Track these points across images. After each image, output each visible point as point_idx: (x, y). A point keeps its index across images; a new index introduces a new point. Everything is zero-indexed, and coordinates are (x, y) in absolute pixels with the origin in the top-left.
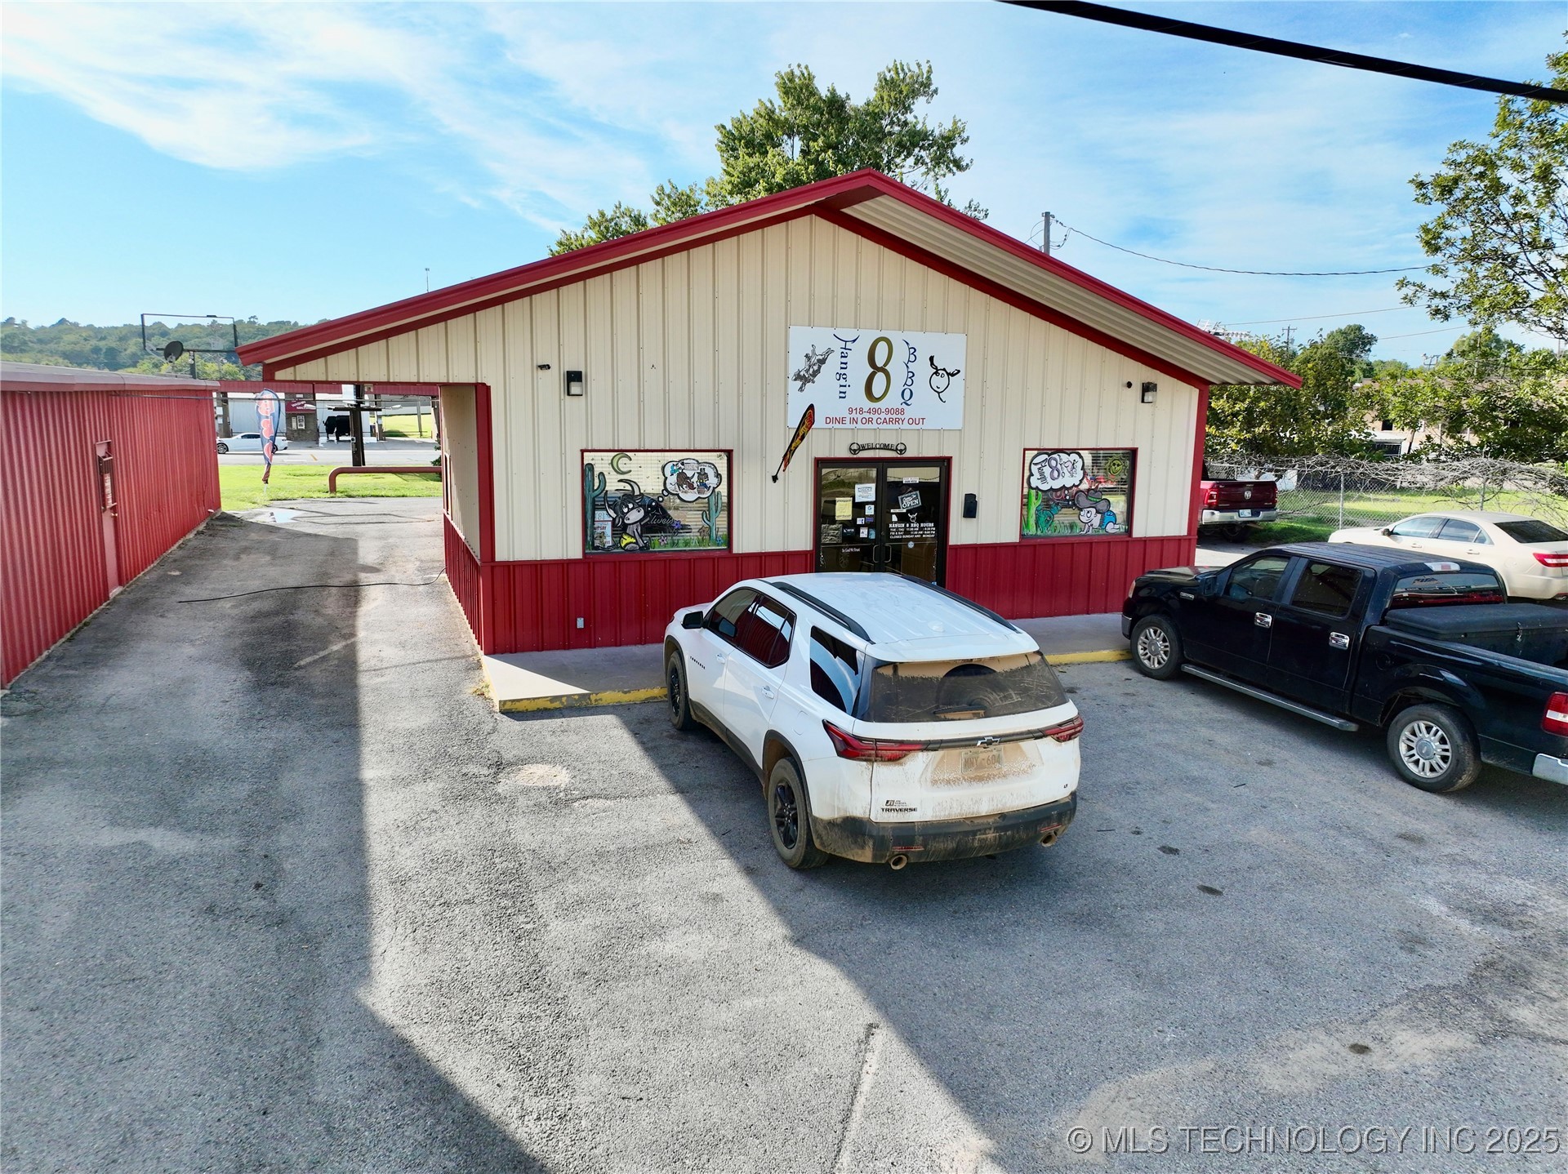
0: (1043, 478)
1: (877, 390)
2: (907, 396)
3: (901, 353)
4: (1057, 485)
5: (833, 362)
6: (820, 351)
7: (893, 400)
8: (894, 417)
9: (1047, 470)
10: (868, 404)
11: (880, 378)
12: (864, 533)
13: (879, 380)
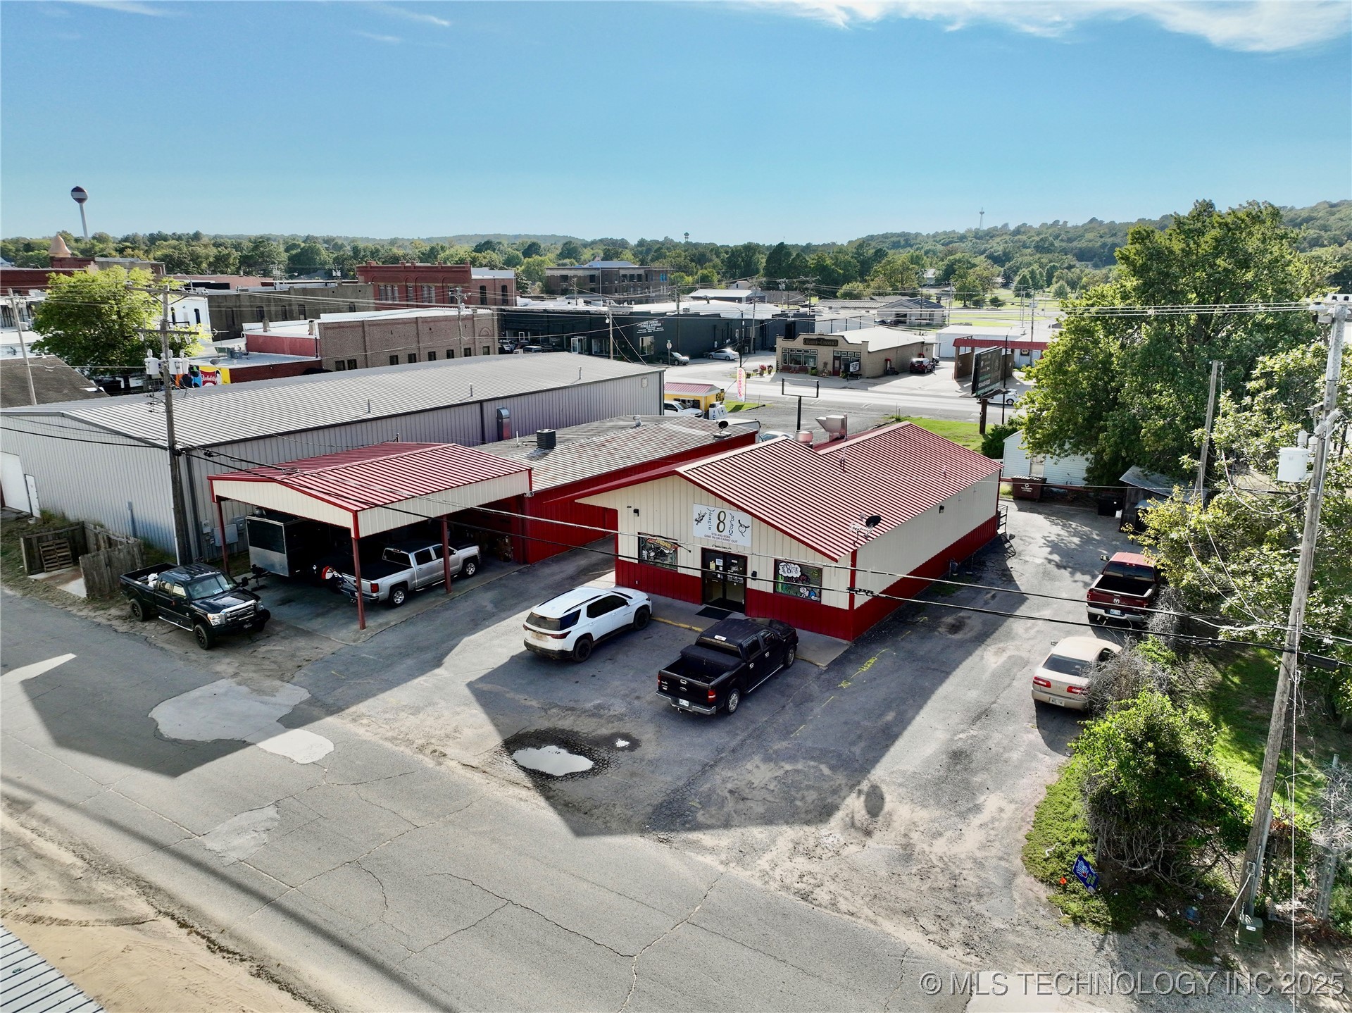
0: (784, 571)
1: (721, 529)
2: (731, 532)
3: (728, 518)
4: (790, 575)
5: (707, 517)
6: (703, 513)
7: (726, 533)
8: (727, 538)
9: (786, 569)
10: (718, 533)
11: (721, 524)
12: (719, 576)
13: (721, 526)
